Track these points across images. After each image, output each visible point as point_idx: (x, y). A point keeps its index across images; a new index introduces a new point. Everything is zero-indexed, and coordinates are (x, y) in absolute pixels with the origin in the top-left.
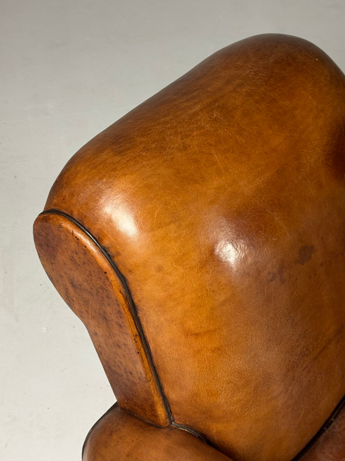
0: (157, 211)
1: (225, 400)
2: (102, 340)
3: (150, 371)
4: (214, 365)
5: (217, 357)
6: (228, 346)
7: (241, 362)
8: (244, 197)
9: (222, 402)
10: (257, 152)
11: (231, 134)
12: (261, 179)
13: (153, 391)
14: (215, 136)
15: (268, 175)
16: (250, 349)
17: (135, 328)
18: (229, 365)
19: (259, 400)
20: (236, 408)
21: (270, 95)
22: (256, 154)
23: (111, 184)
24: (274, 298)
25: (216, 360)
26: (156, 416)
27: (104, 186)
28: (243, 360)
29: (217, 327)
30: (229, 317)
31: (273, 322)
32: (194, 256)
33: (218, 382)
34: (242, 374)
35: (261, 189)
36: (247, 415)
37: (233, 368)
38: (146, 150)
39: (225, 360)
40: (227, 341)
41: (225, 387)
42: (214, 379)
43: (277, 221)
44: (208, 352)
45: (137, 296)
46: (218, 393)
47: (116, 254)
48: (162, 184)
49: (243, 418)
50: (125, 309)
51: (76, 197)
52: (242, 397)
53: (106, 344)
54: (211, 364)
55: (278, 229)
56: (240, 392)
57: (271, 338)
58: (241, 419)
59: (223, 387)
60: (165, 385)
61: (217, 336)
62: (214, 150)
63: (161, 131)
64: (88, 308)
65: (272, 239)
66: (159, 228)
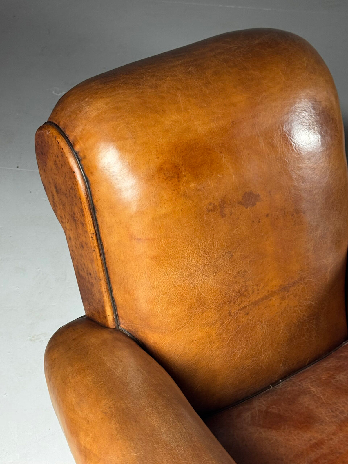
0: (120, 127)
1: (161, 311)
2: (73, 243)
3: (102, 271)
4: (152, 272)
5: (155, 266)
6: (165, 257)
7: (177, 277)
8: (197, 134)
9: (159, 311)
10: (217, 103)
11: (198, 85)
12: (216, 124)
13: (104, 291)
14: (184, 84)
15: (223, 122)
16: (185, 267)
17: (93, 227)
18: (166, 276)
19: (193, 322)
20: (170, 322)
21: (244, 64)
22: (216, 104)
23: (90, 103)
24: (213, 227)
25: (154, 267)
26: (105, 317)
27: (85, 104)
28: (178, 275)
29: (156, 237)
30: (168, 230)
31: (211, 249)
32: (143, 169)
33: (155, 290)
34: (177, 288)
35: (214, 132)
36: (181, 332)
37: (169, 280)
38: (125, 83)
39: (162, 271)
40: (164, 252)
41: (161, 297)
42: (152, 286)
43: (224, 162)
44: (147, 258)
45: (95, 196)
46: (154, 302)
47: (83, 157)
48: (129, 109)
49: (177, 334)
50: (86, 208)
51: (64, 111)
52: (177, 313)
53: (76, 247)
54: (149, 271)
55: (224, 168)
56: (174, 306)
57: (208, 264)
58: (176, 335)
59: (160, 296)
60: (114, 287)
61: (156, 245)
62: (180, 93)
63: (142, 73)
64: (65, 213)
65: (217, 175)
66: (118, 140)
